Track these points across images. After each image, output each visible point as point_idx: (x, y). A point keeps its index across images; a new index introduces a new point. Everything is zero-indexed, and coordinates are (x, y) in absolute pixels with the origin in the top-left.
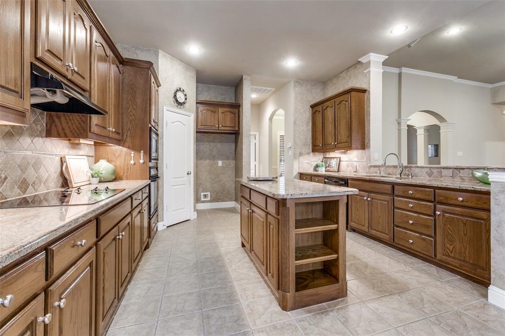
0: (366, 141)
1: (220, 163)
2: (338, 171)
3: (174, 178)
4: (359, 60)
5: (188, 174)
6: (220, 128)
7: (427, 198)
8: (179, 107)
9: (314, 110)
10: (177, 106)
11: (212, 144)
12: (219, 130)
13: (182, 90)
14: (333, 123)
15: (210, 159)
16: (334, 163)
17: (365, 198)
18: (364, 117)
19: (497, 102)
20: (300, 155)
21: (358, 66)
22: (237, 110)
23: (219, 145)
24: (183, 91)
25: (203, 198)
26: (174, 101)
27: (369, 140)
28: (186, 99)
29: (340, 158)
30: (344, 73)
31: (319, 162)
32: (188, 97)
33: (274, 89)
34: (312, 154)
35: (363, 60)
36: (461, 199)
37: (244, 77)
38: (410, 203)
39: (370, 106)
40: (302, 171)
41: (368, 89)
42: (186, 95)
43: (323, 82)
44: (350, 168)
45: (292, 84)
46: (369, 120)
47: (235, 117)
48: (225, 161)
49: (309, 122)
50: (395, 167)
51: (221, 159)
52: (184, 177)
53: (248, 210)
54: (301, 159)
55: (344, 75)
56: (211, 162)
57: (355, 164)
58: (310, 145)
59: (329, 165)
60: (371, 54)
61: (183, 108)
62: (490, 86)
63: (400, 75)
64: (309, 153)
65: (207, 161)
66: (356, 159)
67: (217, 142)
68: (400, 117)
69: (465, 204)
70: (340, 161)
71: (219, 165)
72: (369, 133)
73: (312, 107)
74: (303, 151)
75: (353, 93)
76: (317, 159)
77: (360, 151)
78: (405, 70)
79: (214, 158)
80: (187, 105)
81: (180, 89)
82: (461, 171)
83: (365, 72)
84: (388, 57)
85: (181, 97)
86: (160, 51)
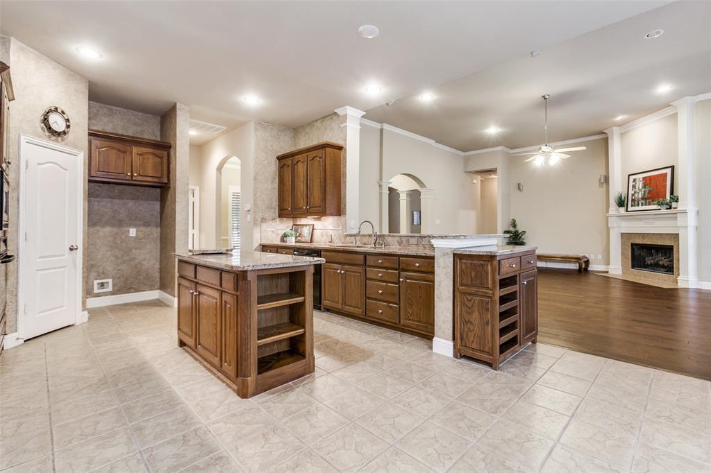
0: (342, 206)
1: (133, 232)
2: (311, 241)
3: (40, 257)
4: (336, 111)
5: (71, 250)
6: (134, 178)
7: (393, 266)
8: (54, 138)
9: (282, 163)
10: (49, 137)
11: (117, 201)
12: (132, 180)
13: (59, 111)
14: (305, 182)
15: (112, 225)
16: (306, 232)
17: (339, 271)
18: (340, 177)
19: (468, 170)
20: (262, 222)
21: (335, 118)
22: (165, 153)
23: (131, 204)
24: (63, 112)
25: (98, 289)
26: (42, 128)
27: (345, 205)
28: (68, 127)
29: (313, 225)
30: (319, 122)
31: (288, 231)
32: (72, 123)
33: (225, 128)
34: (278, 219)
35: (339, 111)
36: (417, 265)
37: (178, 107)
38: (380, 272)
39: (346, 166)
40: (265, 242)
41: (343, 145)
42: (68, 120)
43: (295, 129)
44: (324, 237)
45: (252, 125)
46: (345, 182)
47: (162, 163)
48: (142, 229)
49: (274, 178)
50: (370, 236)
51: (135, 226)
52: (63, 255)
53: (192, 293)
54: (264, 226)
55: (318, 124)
56: (115, 230)
57: (331, 232)
58: (275, 208)
59: (300, 234)
60: (348, 107)
61: (63, 140)
62: (463, 154)
63: (382, 130)
64: (274, 219)
65: (108, 229)
66: (331, 227)
67: (128, 199)
68: (381, 179)
69: (420, 269)
70: (313, 229)
71: (131, 235)
72: (345, 197)
73: (280, 158)
74: (266, 216)
75: (328, 150)
76: (285, 226)
77: (336, 217)
78: (386, 127)
79: (120, 223)
80: (70, 137)
81: (56, 108)
82: (424, 239)
83: (342, 126)
84: (365, 113)
85: (57, 122)
86: (13, 40)
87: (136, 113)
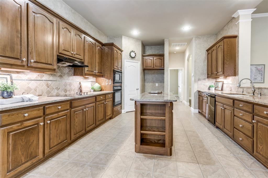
0: (237, 71)
1: (157, 85)
2: (222, 90)
3: (130, 91)
4: (233, 16)
5: (137, 89)
6: (154, 67)
8: (132, 59)
9: (208, 52)
10: (131, 59)
11: (153, 75)
12: (154, 68)
13: (133, 51)
14: (216, 60)
15: (152, 82)
16: (220, 85)
17: (221, 107)
18: (236, 54)
20: (198, 80)
21: (233, 20)
22: (163, 58)
23: (156, 75)
24: (134, 52)
26: (130, 57)
27: (238, 70)
28: (136, 55)
29: (223, 82)
30: (226, 26)
31: (213, 84)
32: (136, 54)
33: (186, 43)
34: (207, 79)
35: (235, 15)
36: (265, 112)
37: (165, 40)
38: (241, 113)
39: (239, 47)
40: (199, 90)
41: (238, 35)
42: (135, 53)
43: (217, 34)
44: (228, 88)
45: (194, 39)
46: (238, 56)
47: (162, 61)
48: (159, 84)
49: (205, 60)
51: (158, 83)
52: (135, 91)
54: (200, 82)
55: (226, 28)
56: (153, 84)
57: (231, 85)
58: (206, 74)
59: (218, 86)
60: (239, 11)
61: (135, 59)
64: (204, 79)
65: (151, 84)
66: (231, 83)
67: (156, 74)
70: (223, 84)
71: (156, 86)
72: (238, 65)
73: (207, 51)
74: (201, 78)
75: (225, 40)
76: (211, 82)
77: (233, 77)
79: (154, 82)
80: (136, 58)
81: (132, 51)
83: (236, 24)
85: (133, 55)
86: (123, 36)
87: (157, 46)
